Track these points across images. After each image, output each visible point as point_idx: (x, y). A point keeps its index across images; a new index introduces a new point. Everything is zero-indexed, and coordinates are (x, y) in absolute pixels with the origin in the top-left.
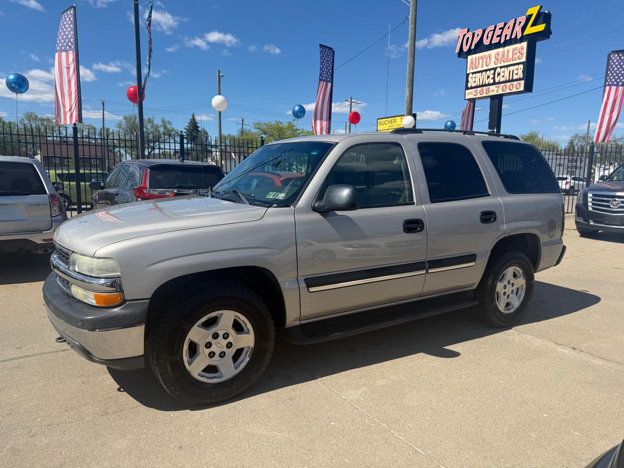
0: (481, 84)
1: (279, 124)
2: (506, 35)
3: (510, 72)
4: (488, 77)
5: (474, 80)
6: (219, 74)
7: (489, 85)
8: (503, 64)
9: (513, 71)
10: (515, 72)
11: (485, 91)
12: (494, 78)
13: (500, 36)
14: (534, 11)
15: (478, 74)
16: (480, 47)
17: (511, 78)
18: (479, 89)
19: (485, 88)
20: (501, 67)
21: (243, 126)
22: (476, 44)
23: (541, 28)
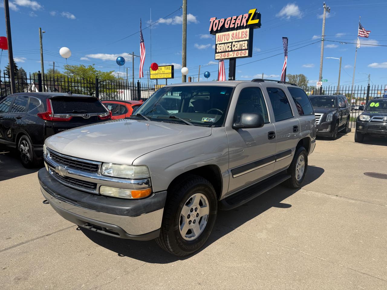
0: (224, 51)
1: (83, 67)
2: (238, 24)
3: (240, 45)
4: (228, 47)
5: (220, 48)
6: (41, 31)
7: (229, 51)
8: (236, 40)
9: (242, 45)
10: (243, 45)
11: (226, 55)
12: (231, 48)
13: (234, 24)
14: (253, 11)
15: (222, 45)
16: (223, 29)
17: (241, 48)
18: (223, 54)
19: (226, 53)
20: (235, 42)
21: (54, 67)
22: (221, 27)
23: (256, 21)
